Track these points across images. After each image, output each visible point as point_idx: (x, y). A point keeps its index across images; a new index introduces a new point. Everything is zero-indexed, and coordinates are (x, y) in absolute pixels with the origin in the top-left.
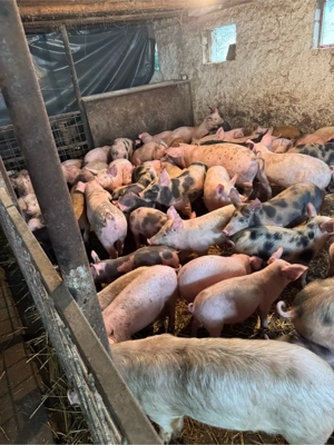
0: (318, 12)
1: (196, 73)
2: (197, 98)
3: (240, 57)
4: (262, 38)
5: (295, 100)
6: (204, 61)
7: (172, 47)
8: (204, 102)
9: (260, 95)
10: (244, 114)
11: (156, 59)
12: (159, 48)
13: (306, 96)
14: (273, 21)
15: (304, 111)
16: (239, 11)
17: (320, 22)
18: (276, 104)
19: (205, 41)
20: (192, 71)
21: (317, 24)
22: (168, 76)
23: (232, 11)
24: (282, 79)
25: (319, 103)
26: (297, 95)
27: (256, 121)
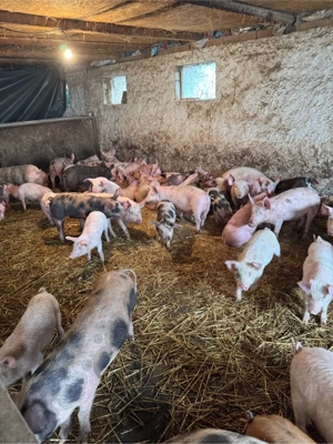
0: (177, 74)
1: (99, 112)
2: (101, 132)
3: (130, 101)
4: (143, 89)
5: (168, 138)
6: (105, 102)
7: (79, 89)
8: (107, 136)
9: (146, 133)
10: (136, 148)
11: (68, 97)
12: (70, 88)
13: (175, 136)
14: (150, 77)
15: (175, 146)
16: (127, 67)
17: (180, 81)
18: (157, 140)
19: (105, 86)
20: (96, 110)
21: (178, 83)
22: (78, 112)
23: (122, 66)
24: (159, 121)
25: (183, 140)
26: (170, 135)
27: (145, 153)
